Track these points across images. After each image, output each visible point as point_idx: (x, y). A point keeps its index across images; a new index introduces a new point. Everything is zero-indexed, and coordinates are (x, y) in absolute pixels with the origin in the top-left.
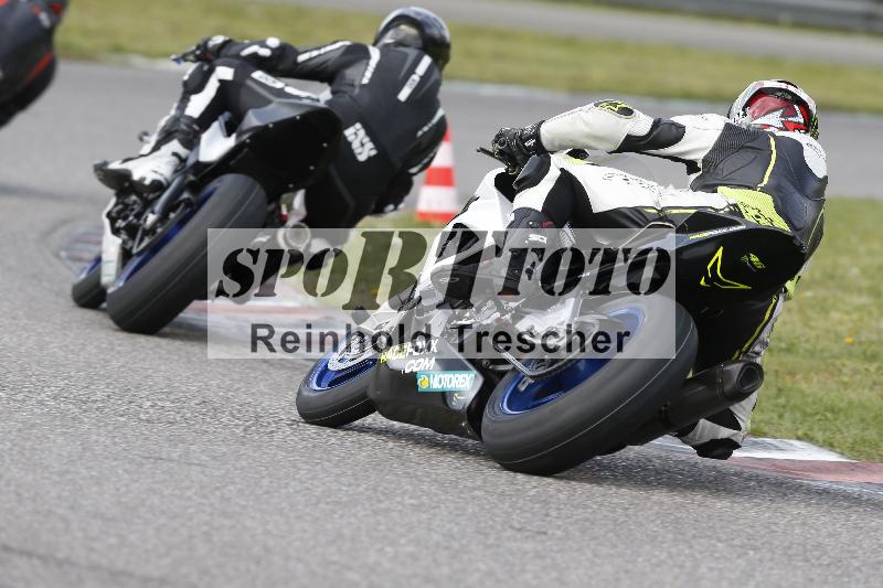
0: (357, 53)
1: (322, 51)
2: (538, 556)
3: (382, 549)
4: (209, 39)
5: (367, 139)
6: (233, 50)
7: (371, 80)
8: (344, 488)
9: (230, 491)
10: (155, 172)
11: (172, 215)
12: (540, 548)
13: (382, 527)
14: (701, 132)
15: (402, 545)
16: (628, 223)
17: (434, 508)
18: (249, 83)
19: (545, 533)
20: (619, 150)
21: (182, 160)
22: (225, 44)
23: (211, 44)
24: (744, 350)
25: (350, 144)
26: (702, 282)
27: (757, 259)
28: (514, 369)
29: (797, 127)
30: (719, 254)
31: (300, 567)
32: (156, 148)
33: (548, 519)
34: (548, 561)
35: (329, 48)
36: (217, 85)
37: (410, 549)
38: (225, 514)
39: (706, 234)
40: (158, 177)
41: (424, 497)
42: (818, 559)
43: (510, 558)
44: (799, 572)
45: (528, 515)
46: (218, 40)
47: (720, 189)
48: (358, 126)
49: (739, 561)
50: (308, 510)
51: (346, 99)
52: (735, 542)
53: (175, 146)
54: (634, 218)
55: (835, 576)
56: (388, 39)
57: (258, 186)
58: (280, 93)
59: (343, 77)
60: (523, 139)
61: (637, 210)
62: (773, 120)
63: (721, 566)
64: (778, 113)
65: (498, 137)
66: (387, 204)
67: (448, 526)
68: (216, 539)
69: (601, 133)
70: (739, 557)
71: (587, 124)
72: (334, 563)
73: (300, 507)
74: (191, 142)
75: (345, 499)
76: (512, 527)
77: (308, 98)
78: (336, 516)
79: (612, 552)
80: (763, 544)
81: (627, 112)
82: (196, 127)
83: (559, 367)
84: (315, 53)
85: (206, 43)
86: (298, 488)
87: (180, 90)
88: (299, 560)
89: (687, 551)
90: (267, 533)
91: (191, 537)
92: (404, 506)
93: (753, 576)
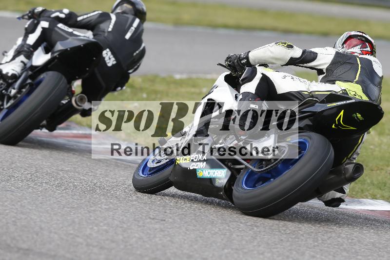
0: (105, 17)
1: (89, 15)
2: (162, 230)
3: (92, 228)
4: (35, 9)
5: (112, 56)
6: (47, 14)
7: (113, 29)
8: (75, 201)
9: (24, 203)
10: (13, 70)
11: (24, 90)
12: (162, 227)
13: (92, 218)
14: (325, 56)
15: (101, 226)
16: (295, 99)
17: (115, 210)
18: (56, 29)
19: (164, 220)
20: (287, 64)
21: (25, 64)
22: (43, 11)
23: (36, 11)
24: (349, 157)
25: (104, 58)
26: (333, 126)
27: (360, 116)
28: (246, 167)
29: (367, 53)
30: (342, 113)
31: (56, 236)
32: (14, 58)
33: (166, 214)
34: (166, 232)
35: (92, 14)
36: (41, 30)
37: (105, 228)
38: (22, 213)
39: (335, 104)
40: (14, 72)
41: (111, 205)
42: (285, 231)
43: (149, 231)
44: (277, 237)
45: (157, 212)
46: (40, 9)
47: (337, 82)
48: (108, 50)
49: (250, 232)
50: (59, 211)
51: (102, 38)
52: (248, 224)
53: (22, 58)
54: (298, 96)
55: (292, 238)
56: (118, 10)
57: (64, 78)
58: (71, 34)
59: (99, 28)
60: (240, 59)
61: (299, 93)
62: (357, 50)
63: (242, 234)
64: (359, 47)
65: (228, 58)
66: (118, 87)
67: (121, 218)
68: (18, 224)
69: (279, 56)
70: (250, 230)
71: (272, 52)
72: (71, 234)
73: (56, 210)
74: (29, 56)
75: (76, 206)
76: (150, 218)
77: (84, 36)
78: (72, 213)
79: (194, 228)
80: (261, 224)
81: (290, 47)
82: (31, 49)
83: (272, 167)
84: (85, 17)
85: (33, 10)
86: (55, 201)
87: (23, 32)
88: (55, 233)
89: (227, 228)
90: (41, 221)
91: (7, 223)
92: (102, 209)
93: (256, 239)
